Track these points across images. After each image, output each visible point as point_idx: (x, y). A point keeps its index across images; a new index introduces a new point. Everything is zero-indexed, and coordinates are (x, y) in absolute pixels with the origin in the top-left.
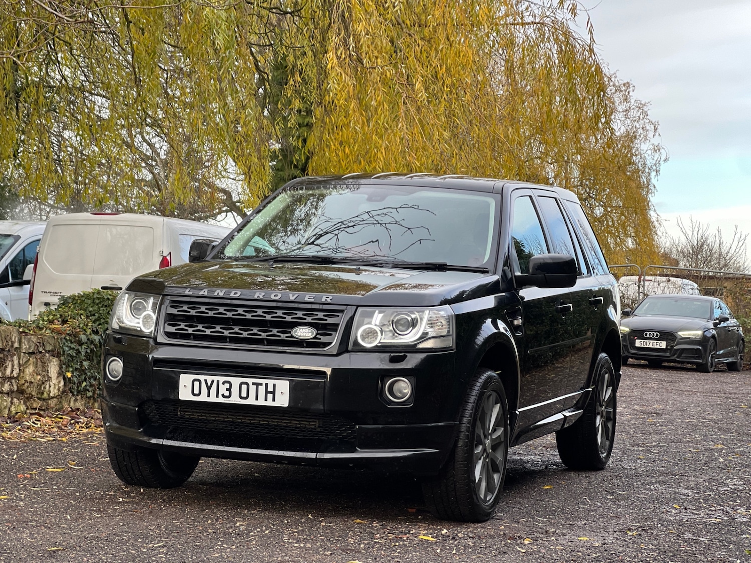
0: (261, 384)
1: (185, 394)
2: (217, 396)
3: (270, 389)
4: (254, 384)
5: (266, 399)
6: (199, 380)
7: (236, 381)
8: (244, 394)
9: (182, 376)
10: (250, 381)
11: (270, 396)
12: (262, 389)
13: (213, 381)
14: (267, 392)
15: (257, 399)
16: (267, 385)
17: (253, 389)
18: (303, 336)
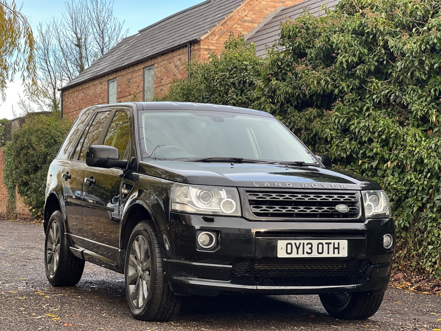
0: (331, 243)
1: (281, 254)
2: (303, 253)
3: (336, 246)
4: (326, 243)
5: (334, 253)
6: (290, 244)
7: (315, 242)
8: (320, 251)
9: (279, 242)
10: (324, 242)
11: (336, 250)
12: (331, 246)
13: (300, 244)
14: (334, 248)
15: (328, 253)
16: (334, 243)
17: (326, 246)
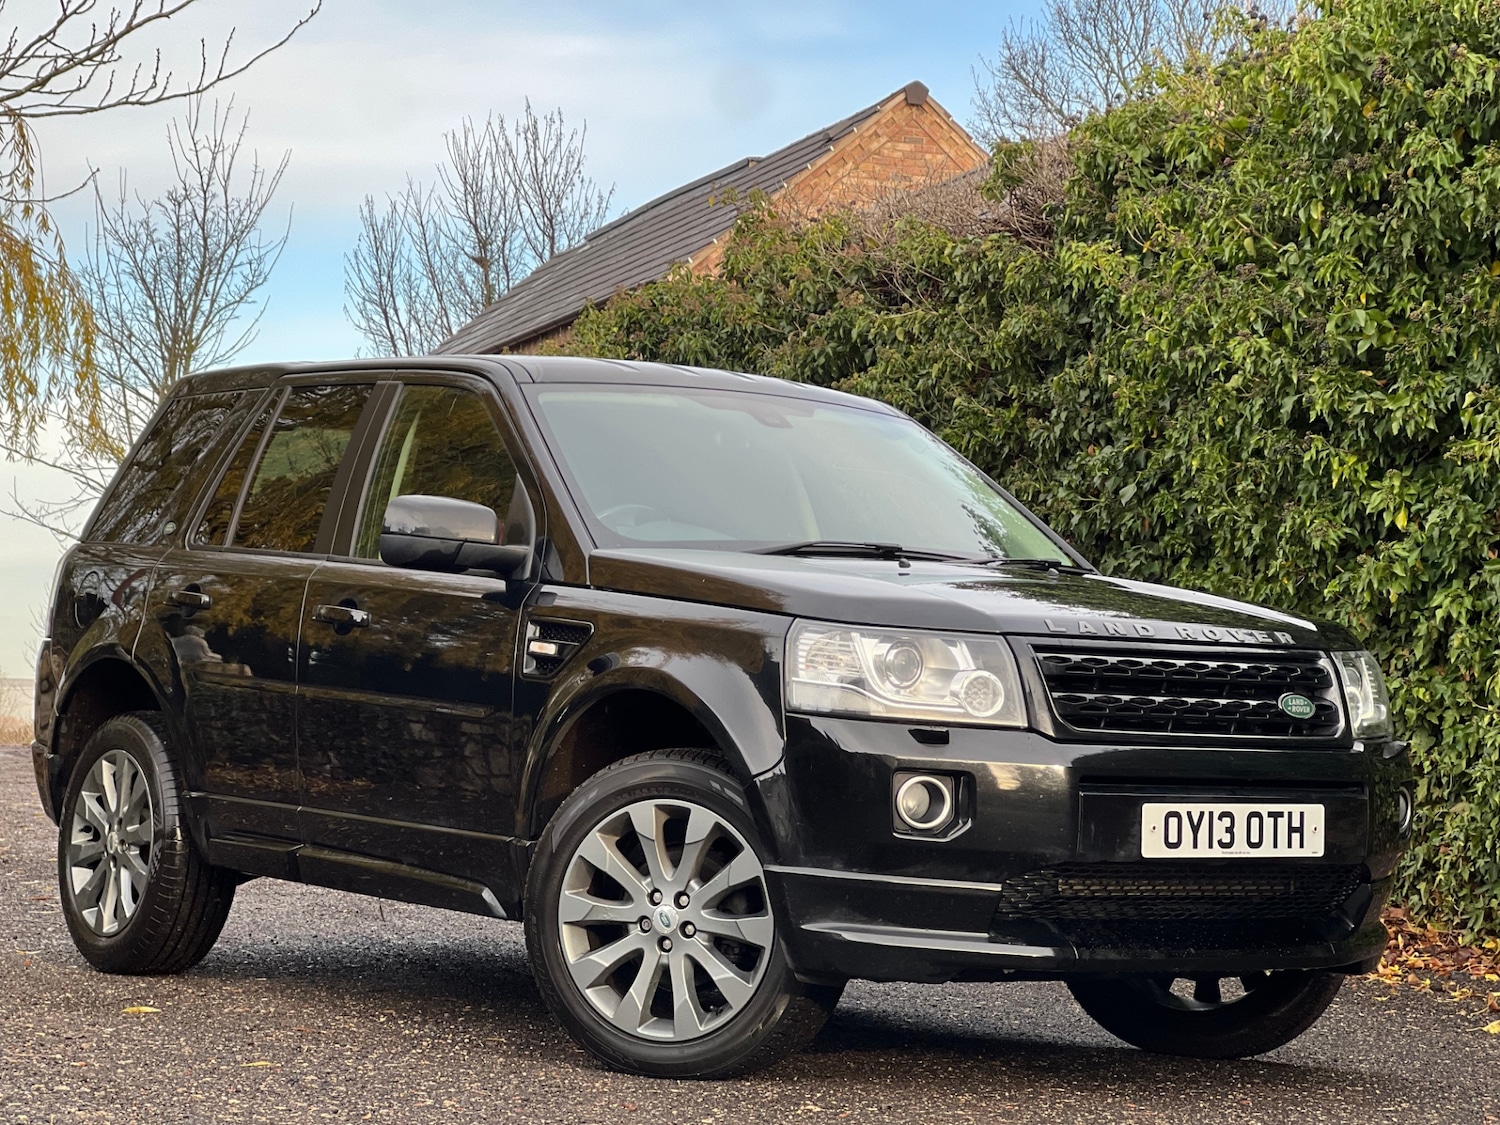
0: (1281, 814)
1: (1152, 847)
2: (1211, 846)
3: (1296, 823)
4: (1270, 814)
5: (1290, 845)
6: (1176, 815)
7: (1240, 812)
8: (1255, 838)
9: (1147, 808)
10: (1264, 809)
11: (1296, 836)
12: (1283, 822)
13: (1202, 814)
14: (1291, 830)
15: (1275, 845)
16: (1290, 814)
17: (1268, 822)
18: (1299, 713)
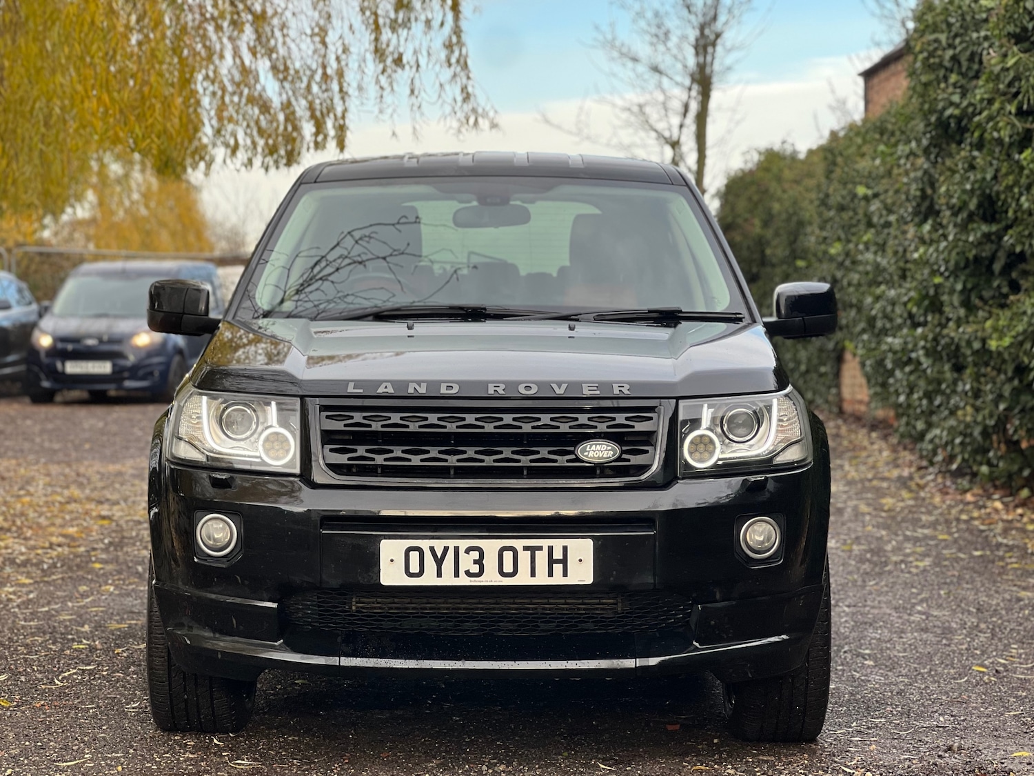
0: (540, 548)
1: (391, 574)
2: (457, 575)
3: (558, 555)
4: (526, 548)
5: (551, 574)
6: (418, 549)
7: (491, 547)
8: (508, 568)
9: (385, 544)
10: (519, 544)
11: (558, 568)
12: (541, 557)
13: (446, 549)
14: (552, 561)
15: (533, 574)
16: (551, 549)
17: (524, 557)
18: (599, 458)
